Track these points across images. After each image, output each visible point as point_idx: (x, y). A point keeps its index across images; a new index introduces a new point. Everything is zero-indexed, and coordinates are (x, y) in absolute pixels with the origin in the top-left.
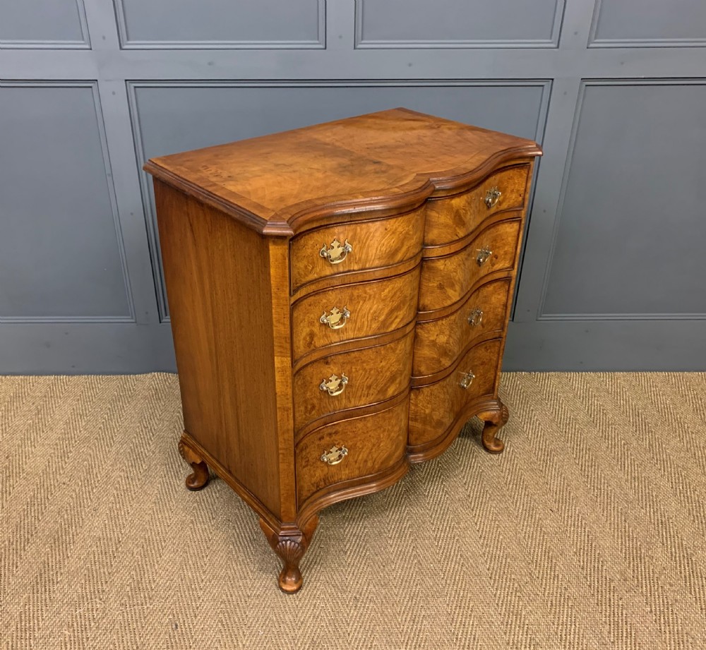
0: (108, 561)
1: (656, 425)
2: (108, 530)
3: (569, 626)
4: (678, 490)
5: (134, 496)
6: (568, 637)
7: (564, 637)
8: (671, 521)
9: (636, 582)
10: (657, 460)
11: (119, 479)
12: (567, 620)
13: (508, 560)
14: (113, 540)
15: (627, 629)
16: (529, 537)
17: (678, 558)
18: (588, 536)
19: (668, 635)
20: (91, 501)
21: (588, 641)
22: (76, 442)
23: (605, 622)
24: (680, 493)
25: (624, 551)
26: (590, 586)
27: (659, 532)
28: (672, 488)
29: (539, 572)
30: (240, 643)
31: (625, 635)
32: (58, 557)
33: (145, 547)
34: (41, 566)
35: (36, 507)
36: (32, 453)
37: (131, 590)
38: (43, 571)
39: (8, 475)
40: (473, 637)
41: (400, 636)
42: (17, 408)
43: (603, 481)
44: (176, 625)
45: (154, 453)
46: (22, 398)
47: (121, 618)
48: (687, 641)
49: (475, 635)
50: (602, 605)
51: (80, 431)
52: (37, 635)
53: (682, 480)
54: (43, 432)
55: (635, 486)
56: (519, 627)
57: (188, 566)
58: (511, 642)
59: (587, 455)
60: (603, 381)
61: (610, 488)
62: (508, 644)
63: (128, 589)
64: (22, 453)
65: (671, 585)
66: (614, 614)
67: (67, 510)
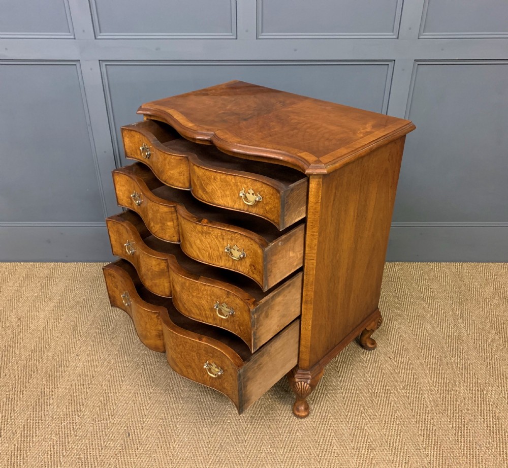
0: (85, 390)
1: (467, 300)
2: (86, 369)
3: (395, 437)
4: (478, 345)
5: (104, 346)
6: (395, 444)
7: (392, 444)
8: (471, 366)
9: (444, 407)
10: (465, 324)
11: (95, 335)
12: (395, 433)
13: (358, 392)
14: (89, 376)
15: (435, 439)
16: (373, 376)
17: (474, 392)
18: (414, 376)
19: (463, 444)
20: (75, 349)
21: (408, 447)
22: (66, 308)
23: (421, 435)
24: (479, 346)
25: (437, 386)
26: (412, 410)
27: (462, 374)
28: (474, 343)
29: (378, 400)
30: (171, 447)
31: (433, 444)
32: (51, 387)
33: (110, 381)
34: (40, 393)
35: (38, 353)
36: (37, 316)
37: (100, 410)
38: (40, 396)
39: (19, 331)
40: (329, 444)
41: (280, 443)
42: (27, 285)
43: (427, 338)
44: (129, 434)
45: (119, 316)
46: (31, 278)
47: (92, 429)
48: (476, 448)
49: (331, 443)
50: (419, 423)
51: (70, 301)
52: (34, 440)
53: (481, 338)
54: (45, 301)
55: (448, 341)
56: (362, 437)
57: (139, 394)
58: (356, 447)
59: (418, 320)
60: (432, 269)
61: (431, 343)
62: (353, 449)
63: (98, 409)
64: (29, 316)
65: (468, 410)
66: (427, 429)
67: (58, 356)
